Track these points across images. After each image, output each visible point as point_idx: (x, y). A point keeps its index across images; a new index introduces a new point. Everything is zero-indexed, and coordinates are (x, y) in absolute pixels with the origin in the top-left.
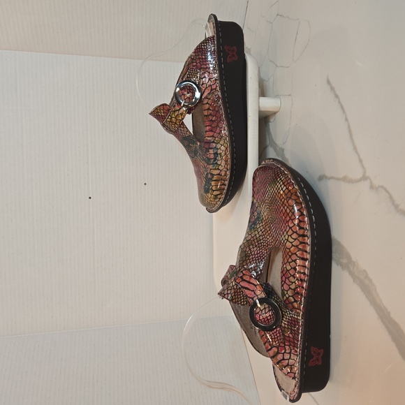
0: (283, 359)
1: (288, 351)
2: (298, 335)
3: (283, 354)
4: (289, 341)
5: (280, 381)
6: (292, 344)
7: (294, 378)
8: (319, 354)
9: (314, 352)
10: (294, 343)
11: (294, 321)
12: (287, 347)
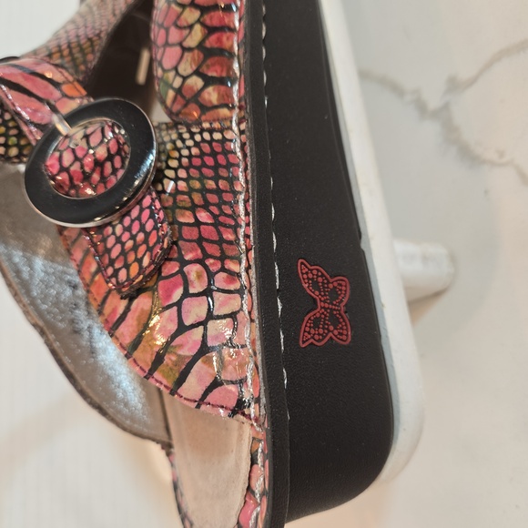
0: (182, 328)
1: (197, 287)
2: (233, 205)
3: (179, 304)
4: (200, 241)
5: (190, 505)
6: (212, 249)
7: (239, 408)
8: (334, 294)
9: (315, 284)
10: (221, 241)
11: (214, 154)
12: (193, 271)
